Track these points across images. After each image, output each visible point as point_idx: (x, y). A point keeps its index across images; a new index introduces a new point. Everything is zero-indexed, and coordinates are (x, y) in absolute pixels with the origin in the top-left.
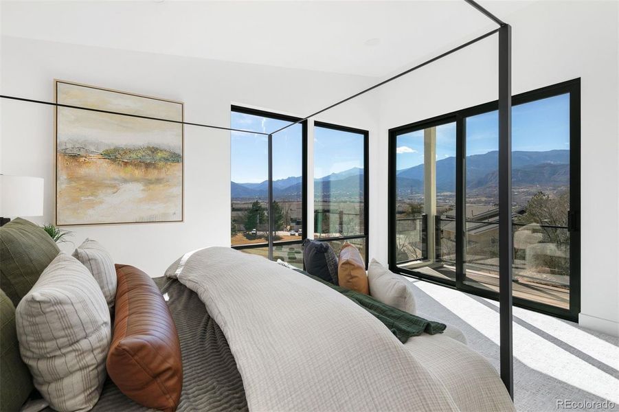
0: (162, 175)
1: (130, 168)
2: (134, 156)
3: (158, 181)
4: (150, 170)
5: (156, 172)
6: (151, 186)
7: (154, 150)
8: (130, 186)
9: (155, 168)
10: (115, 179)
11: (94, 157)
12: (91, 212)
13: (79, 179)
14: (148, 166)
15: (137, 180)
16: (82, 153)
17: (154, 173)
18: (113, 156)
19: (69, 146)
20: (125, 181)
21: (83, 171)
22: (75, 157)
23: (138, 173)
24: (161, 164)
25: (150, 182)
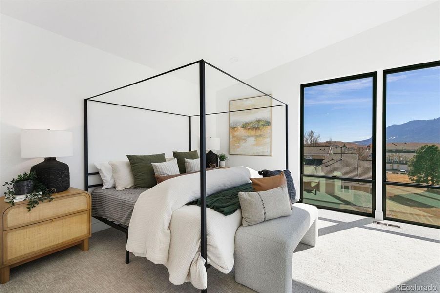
0: (262, 133)
1: (250, 130)
2: (251, 125)
3: (260, 136)
4: (257, 131)
5: (259, 131)
6: (258, 138)
7: (259, 121)
8: (249, 139)
9: (259, 129)
10: (245, 136)
11: (239, 127)
12: (238, 150)
13: (235, 137)
14: (257, 129)
15: (253, 136)
16: (236, 126)
17: (259, 133)
18: (245, 126)
19: (232, 125)
20: (249, 137)
21: (236, 134)
22: (234, 128)
23: (253, 133)
24: (262, 127)
25: (257, 137)
